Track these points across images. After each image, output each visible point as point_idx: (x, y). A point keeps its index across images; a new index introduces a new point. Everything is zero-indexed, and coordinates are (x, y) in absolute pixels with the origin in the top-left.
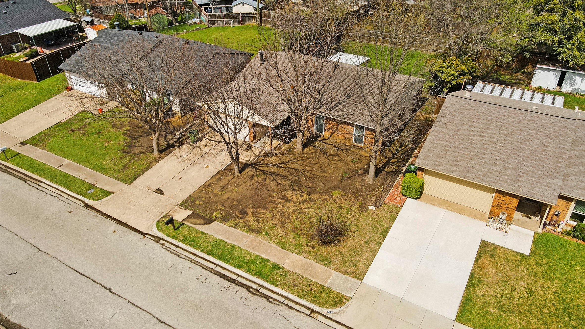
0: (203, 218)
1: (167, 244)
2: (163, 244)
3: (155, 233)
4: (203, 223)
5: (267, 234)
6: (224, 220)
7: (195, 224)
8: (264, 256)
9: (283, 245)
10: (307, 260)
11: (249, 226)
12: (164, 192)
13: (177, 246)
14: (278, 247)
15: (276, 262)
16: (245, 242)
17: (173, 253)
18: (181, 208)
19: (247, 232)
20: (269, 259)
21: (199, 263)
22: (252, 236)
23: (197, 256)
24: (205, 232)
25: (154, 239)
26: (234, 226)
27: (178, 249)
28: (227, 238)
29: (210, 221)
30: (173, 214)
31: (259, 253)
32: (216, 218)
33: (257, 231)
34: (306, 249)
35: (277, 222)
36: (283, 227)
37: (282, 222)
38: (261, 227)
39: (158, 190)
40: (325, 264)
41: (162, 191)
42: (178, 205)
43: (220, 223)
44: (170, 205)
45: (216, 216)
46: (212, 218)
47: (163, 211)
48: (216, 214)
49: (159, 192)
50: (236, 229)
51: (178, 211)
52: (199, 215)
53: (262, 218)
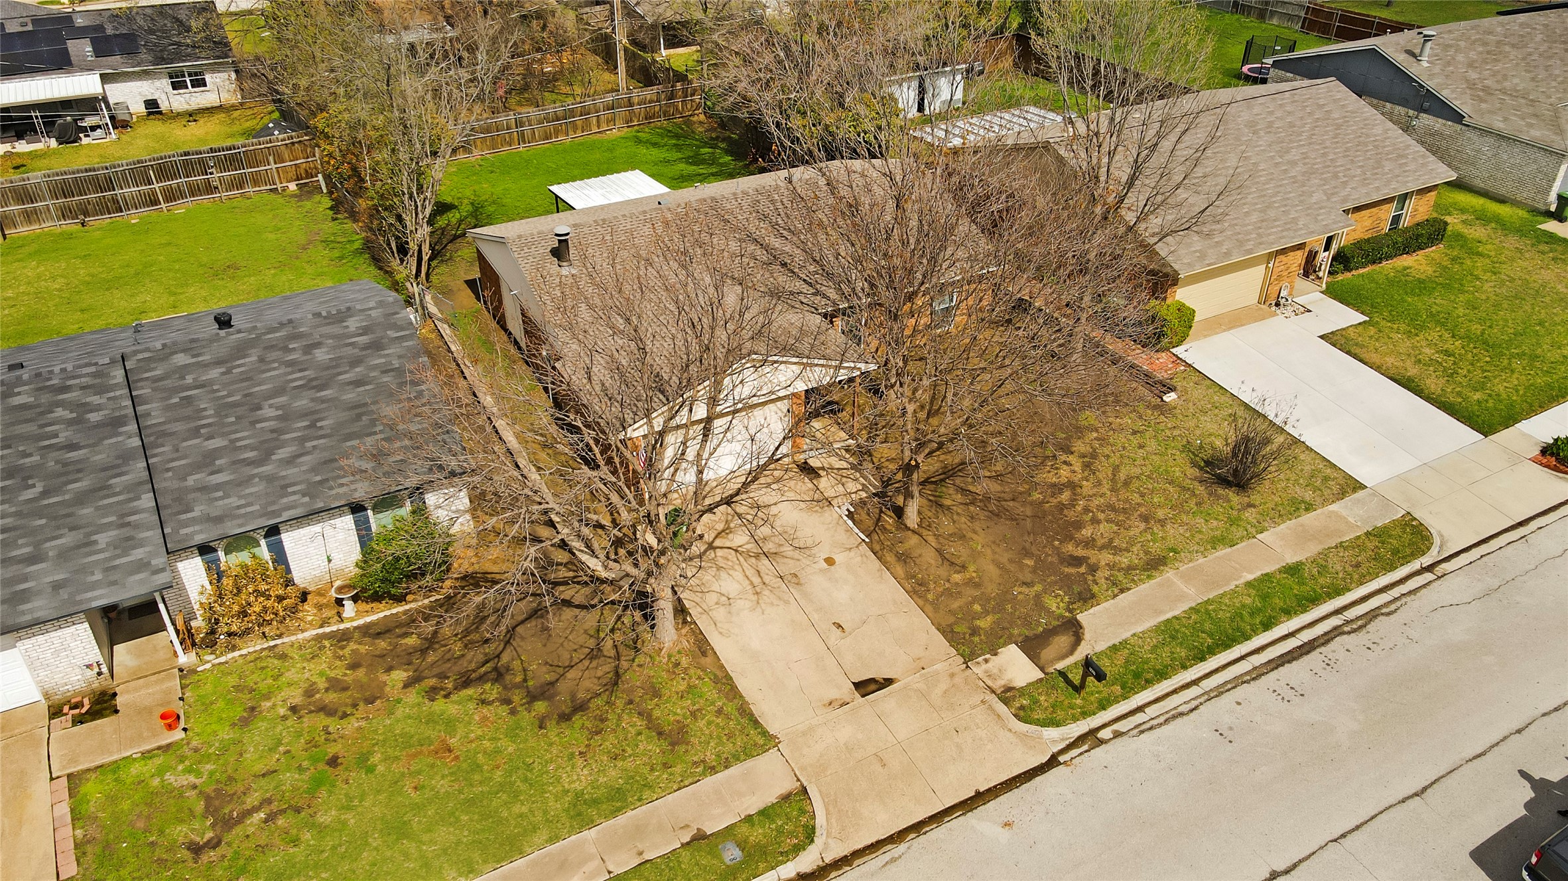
0: (1051, 632)
1: (1121, 726)
2: (1118, 735)
3: (1063, 740)
4: (1073, 639)
5: (1174, 551)
6: (1087, 598)
7: (1070, 653)
8: (1249, 577)
9: (1221, 541)
10: (1282, 526)
11: (1130, 568)
12: (880, 675)
13: (1140, 709)
14: (1225, 551)
15: (1278, 566)
16: (1186, 590)
17: (1166, 721)
18: (986, 661)
19: (1149, 577)
20: (1264, 572)
21: (1226, 683)
22: (1169, 574)
23: (1195, 682)
24: (1116, 641)
25: (1085, 747)
26: (1116, 591)
27: (1151, 711)
28: (1162, 612)
29: (1072, 626)
30: (1000, 683)
31: (1236, 579)
32: (1069, 611)
33: (1155, 564)
34: (1250, 515)
35: (1141, 525)
36: (1162, 523)
37: (1145, 519)
38: (1147, 553)
39: (858, 685)
40: (1307, 510)
41: (872, 681)
42: (965, 662)
43: (1091, 611)
44: (957, 680)
45: (1058, 608)
46: (1063, 617)
47: (977, 699)
48: (1056, 604)
49: (873, 687)
50: (1129, 589)
51: (995, 671)
52: (1037, 637)
53: (1111, 541)
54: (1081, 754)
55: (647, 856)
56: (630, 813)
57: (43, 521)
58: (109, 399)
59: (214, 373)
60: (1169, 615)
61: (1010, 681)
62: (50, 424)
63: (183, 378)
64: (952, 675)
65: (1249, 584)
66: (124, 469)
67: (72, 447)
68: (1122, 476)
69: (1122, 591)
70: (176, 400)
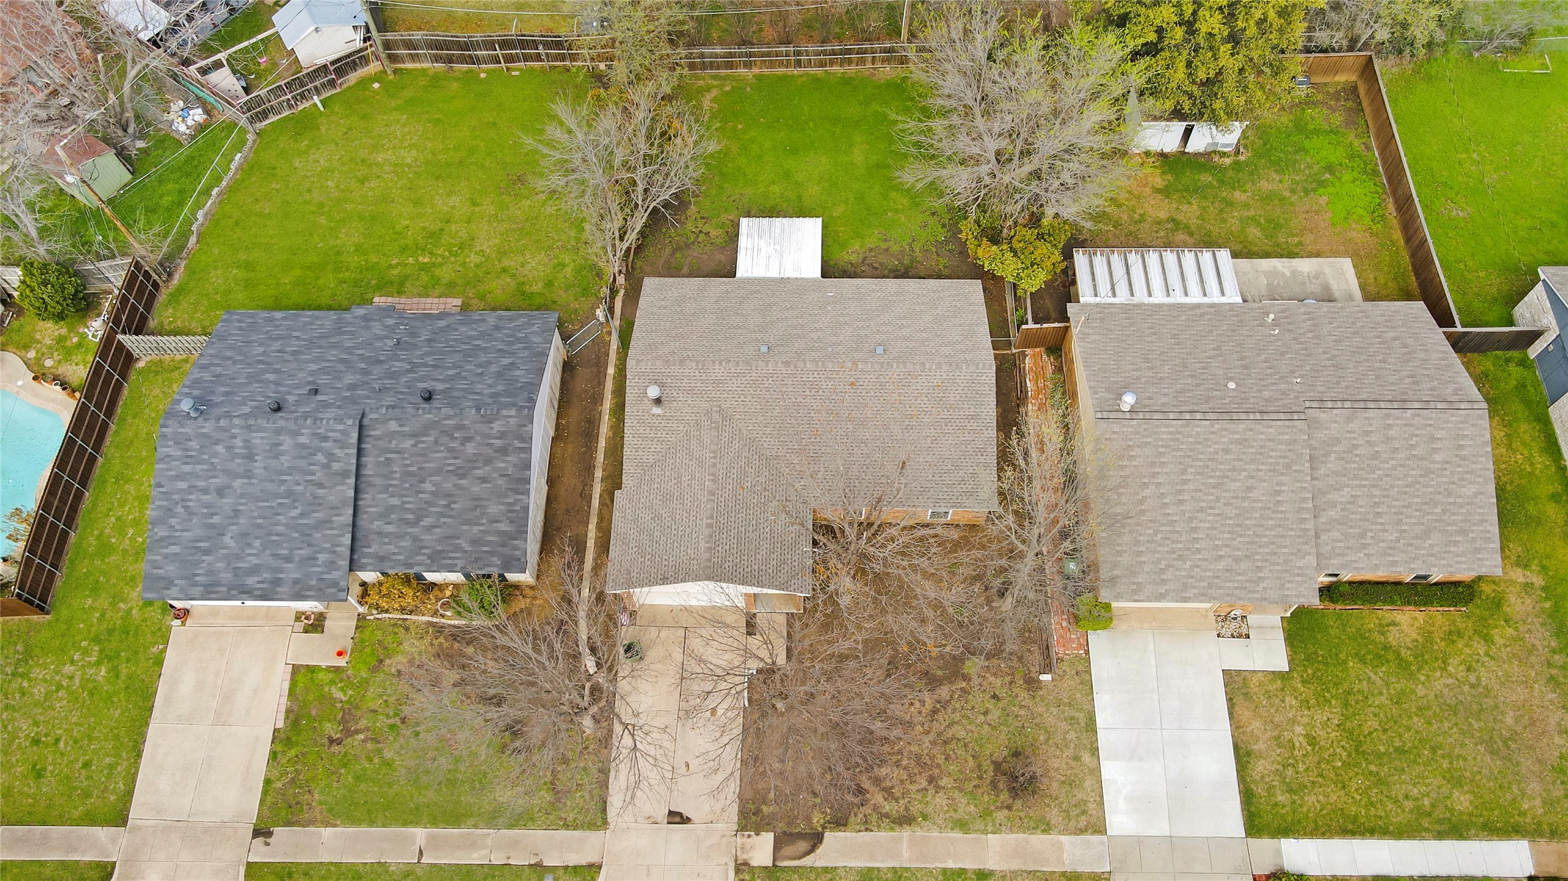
0: (801, 836)
4: (810, 848)
5: (925, 817)
6: (840, 823)
7: (800, 858)
8: (951, 864)
9: (962, 825)
10: (1014, 836)
11: (887, 816)
12: (686, 813)
14: (957, 835)
15: (976, 867)
16: (904, 852)
18: (749, 836)
19: (892, 829)
20: (963, 867)
22: (906, 834)
24: (830, 865)
26: (863, 828)
28: (873, 859)
29: (816, 839)
30: (745, 856)
31: (941, 863)
32: (824, 828)
33: (905, 820)
34: (1001, 815)
35: (924, 784)
36: (938, 788)
37: (931, 780)
38: (907, 809)
39: (671, 813)
40: (1044, 831)
41: (680, 814)
42: (737, 831)
43: (836, 834)
44: (724, 840)
45: (818, 822)
46: (816, 829)
47: (724, 860)
48: (817, 819)
49: (678, 819)
50: (871, 831)
51: (748, 847)
52: (791, 834)
53: (892, 787)
55: (512, 862)
56: (516, 831)
58: (346, 454)
59: (408, 443)
60: (876, 865)
61: (751, 858)
62: (315, 465)
63: (390, 442)
64: (723, 836)
65: (944, 871)
66: (342, 512)
67: (321, 485)
68: (950, 733)
69: (867, 830)
70: (382, 459)
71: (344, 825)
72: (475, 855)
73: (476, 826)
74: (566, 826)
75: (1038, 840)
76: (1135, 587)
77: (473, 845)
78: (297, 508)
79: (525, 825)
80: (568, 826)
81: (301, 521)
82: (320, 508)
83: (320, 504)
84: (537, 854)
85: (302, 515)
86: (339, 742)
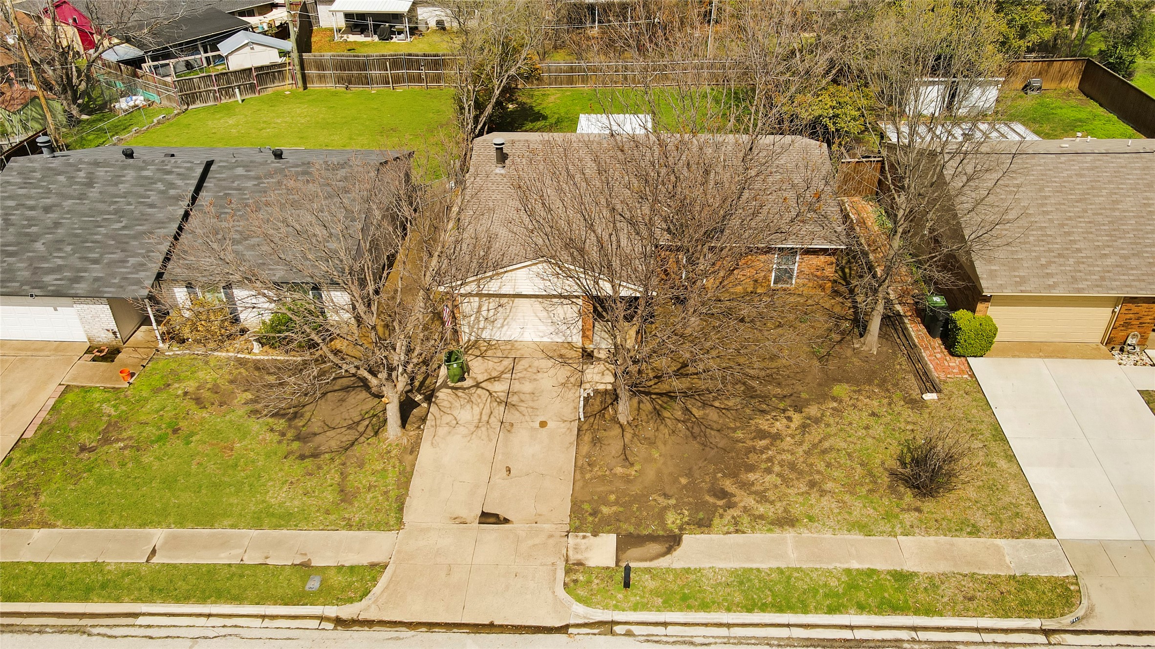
0: (652, 538)
1: (636, 629)
2: (629, 634)
3: (585, 617)
4: (664, 549)
5: (811, 519)
6: (703, 525)
7: (652, 559)
8: (855, 565)
9: (862, 528)
10: (932, 538)
11: (761, 517)
12: (503, 514)
13: (665, 624)
14: (857, 537)
15: (891, 568)
16: (790, 552)
17: (673, 642)
18: (584, 537)
19: (770, 530)
20: (872, 567)
21: (754, 638)
22: (789, 535)
23: (728, 626)
24: (693, 567)
25: (596, 631)
26: (732, 529)
27: (671, 630)
28: (750, 560)
29: (673, 541)
30: (579, 557)
31: (840, 563)
32: (681, 529)
33: (786, 521)
34: (909, 518)
35: (804, 488)
36: (823, 493)
37: (812, 484)
38: (786, 510)
39: (484, 515)
40: (970, 534)
41: (496, 516)
42: (568, 532)
43: (698, 536)
44: (551, 541)
45: (673, 523)
46: (672, 531)
47: (550, 560)
48: (672, 520)
49: (492, 520)
50: (744, 532)
51: (583, 547)
52: (639, 536)
53: (766, 490)
54: (588, 634)
55: (268, 561)
56: (285, 531)
57: (113, 242)
58: (185, 184)
59: (250, 184)
60: (754, 566)
61: (586, 559)
62: (151, 191)
63: (233, 182)
64: (551, 536)
65: (848, 571)
66: (167, 225)
67: (151, 206)
68: (826, 444)
69: (737, 531)
70: (221, 194)
71: (65, 525)
72: (222, 555)
73: (232, 526)
74: (349, 527)
75: (965, 543)
76: (1018, 279)
77: (224, 544)
78: (121, 222)
79: (296, 526)
80: (351, 526)
81: (121, 232)
82: (145, 222)
83: (146, 220)
84: (305, 554)
85: (124, 228)
86: (92, 450)
